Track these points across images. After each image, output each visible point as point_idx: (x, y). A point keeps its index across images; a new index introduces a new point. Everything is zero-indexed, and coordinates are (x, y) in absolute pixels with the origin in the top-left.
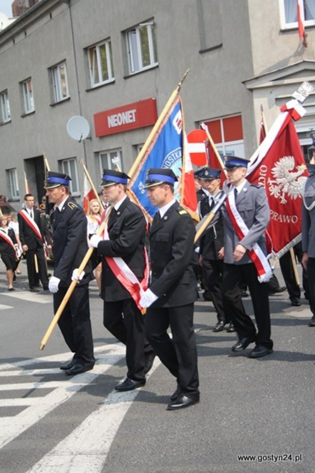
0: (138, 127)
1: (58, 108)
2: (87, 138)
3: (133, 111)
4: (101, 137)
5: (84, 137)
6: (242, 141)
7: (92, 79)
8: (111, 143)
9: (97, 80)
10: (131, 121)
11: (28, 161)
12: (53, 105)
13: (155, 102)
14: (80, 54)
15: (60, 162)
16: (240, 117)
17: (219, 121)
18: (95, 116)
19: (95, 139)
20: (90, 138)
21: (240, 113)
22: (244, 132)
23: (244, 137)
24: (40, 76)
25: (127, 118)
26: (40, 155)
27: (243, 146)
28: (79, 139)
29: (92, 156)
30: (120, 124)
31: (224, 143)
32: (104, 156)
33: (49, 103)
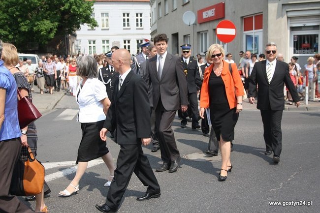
0: (215, 19)
1: (185, 6)
2: (193, 24)
3: (214, 9)
4: (201, 24)
6: (261, 30)
8: (204, 28)
10: (213, 15)
11: (173, 35)
13: (224, 4)
15: (185, 36)
16: (262, 15)
17: (253, 17)
18: (198, 12)
19: (198, 25)
20: (195, 24)
21: (262, 12)
22: (263, 24)
23: (263, 27)
26: (177, 32)
27: (262, 33)
28: (189, 24)
29: (196, 34)
30: (208, 17)
31: (254, 31)
32: (202, 34)
33: (182, 4)
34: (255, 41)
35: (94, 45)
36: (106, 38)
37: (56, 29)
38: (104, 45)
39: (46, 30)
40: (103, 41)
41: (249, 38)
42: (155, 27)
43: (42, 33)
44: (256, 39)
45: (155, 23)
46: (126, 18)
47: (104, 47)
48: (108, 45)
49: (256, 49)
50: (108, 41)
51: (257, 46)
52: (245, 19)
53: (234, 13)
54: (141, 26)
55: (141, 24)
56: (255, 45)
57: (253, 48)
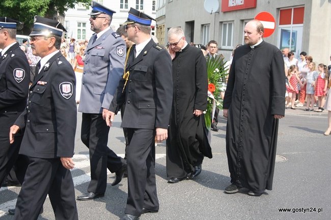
0: (244, 8)
2: (216, 12)
5: (214, 11)
6: (302, 25)
8: (229, 17)
10: (241, 4)
11: (187, 23)
15: (202, 25)
16: (304, 7)
17: (291, 9)
19: (221, 13)
20: (218, 12)
21: (304, 5)
22: (304, 19)
23: (304, 22)
25: (239, 2)
26: (193, 20)
27: (302, 28)
29: (218, 24)
30: (235, 5)
31: (292, 25)
32: (225, 25)
34: (292, 37)
35: (84, 28)
37: (47, 7)
39: (36, 7)
41: (285, 33)
42: (163, 12)
43: (31, 10)
44: (294, 34)
45: (163, 7)
49: (294, 46)
51: (294, 42)
52: (281, 10)
53: (269, 3)
54: (142, 9)
55: (142, 6)
56: (292, 41)
57: (289, 44)
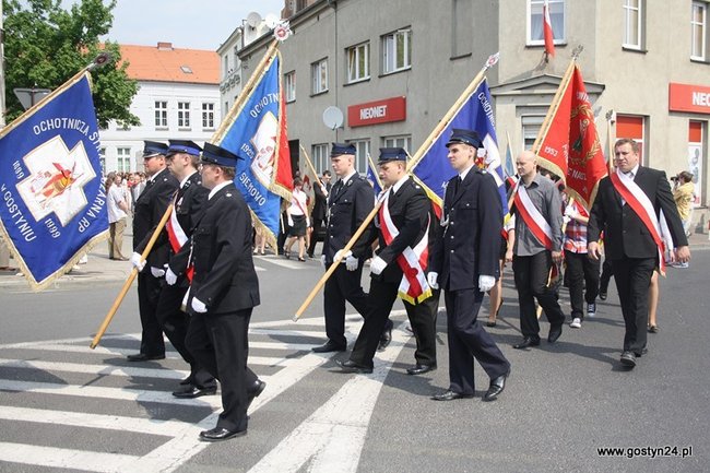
1: (316, 98)
2: (340, 127)
4: (354, 127)
5: (338, 126)
7: (350, 76)
9: (354, 77)
12: (312, 97)
13: (405, 100)
14: (341, 53)
18: (350, 108)
19: (347, 129)
20: (342, 127)
24: (303, 69)
25: (378, 112)
28: (333, 128)
33: (309, 94)
36: (124, 144)
38: (120, 156)
40: (120, 150)
46: (161, 109)
47: (120, 160)
48: (128, 156)
50: (128, 150)
53: (426, 113)
